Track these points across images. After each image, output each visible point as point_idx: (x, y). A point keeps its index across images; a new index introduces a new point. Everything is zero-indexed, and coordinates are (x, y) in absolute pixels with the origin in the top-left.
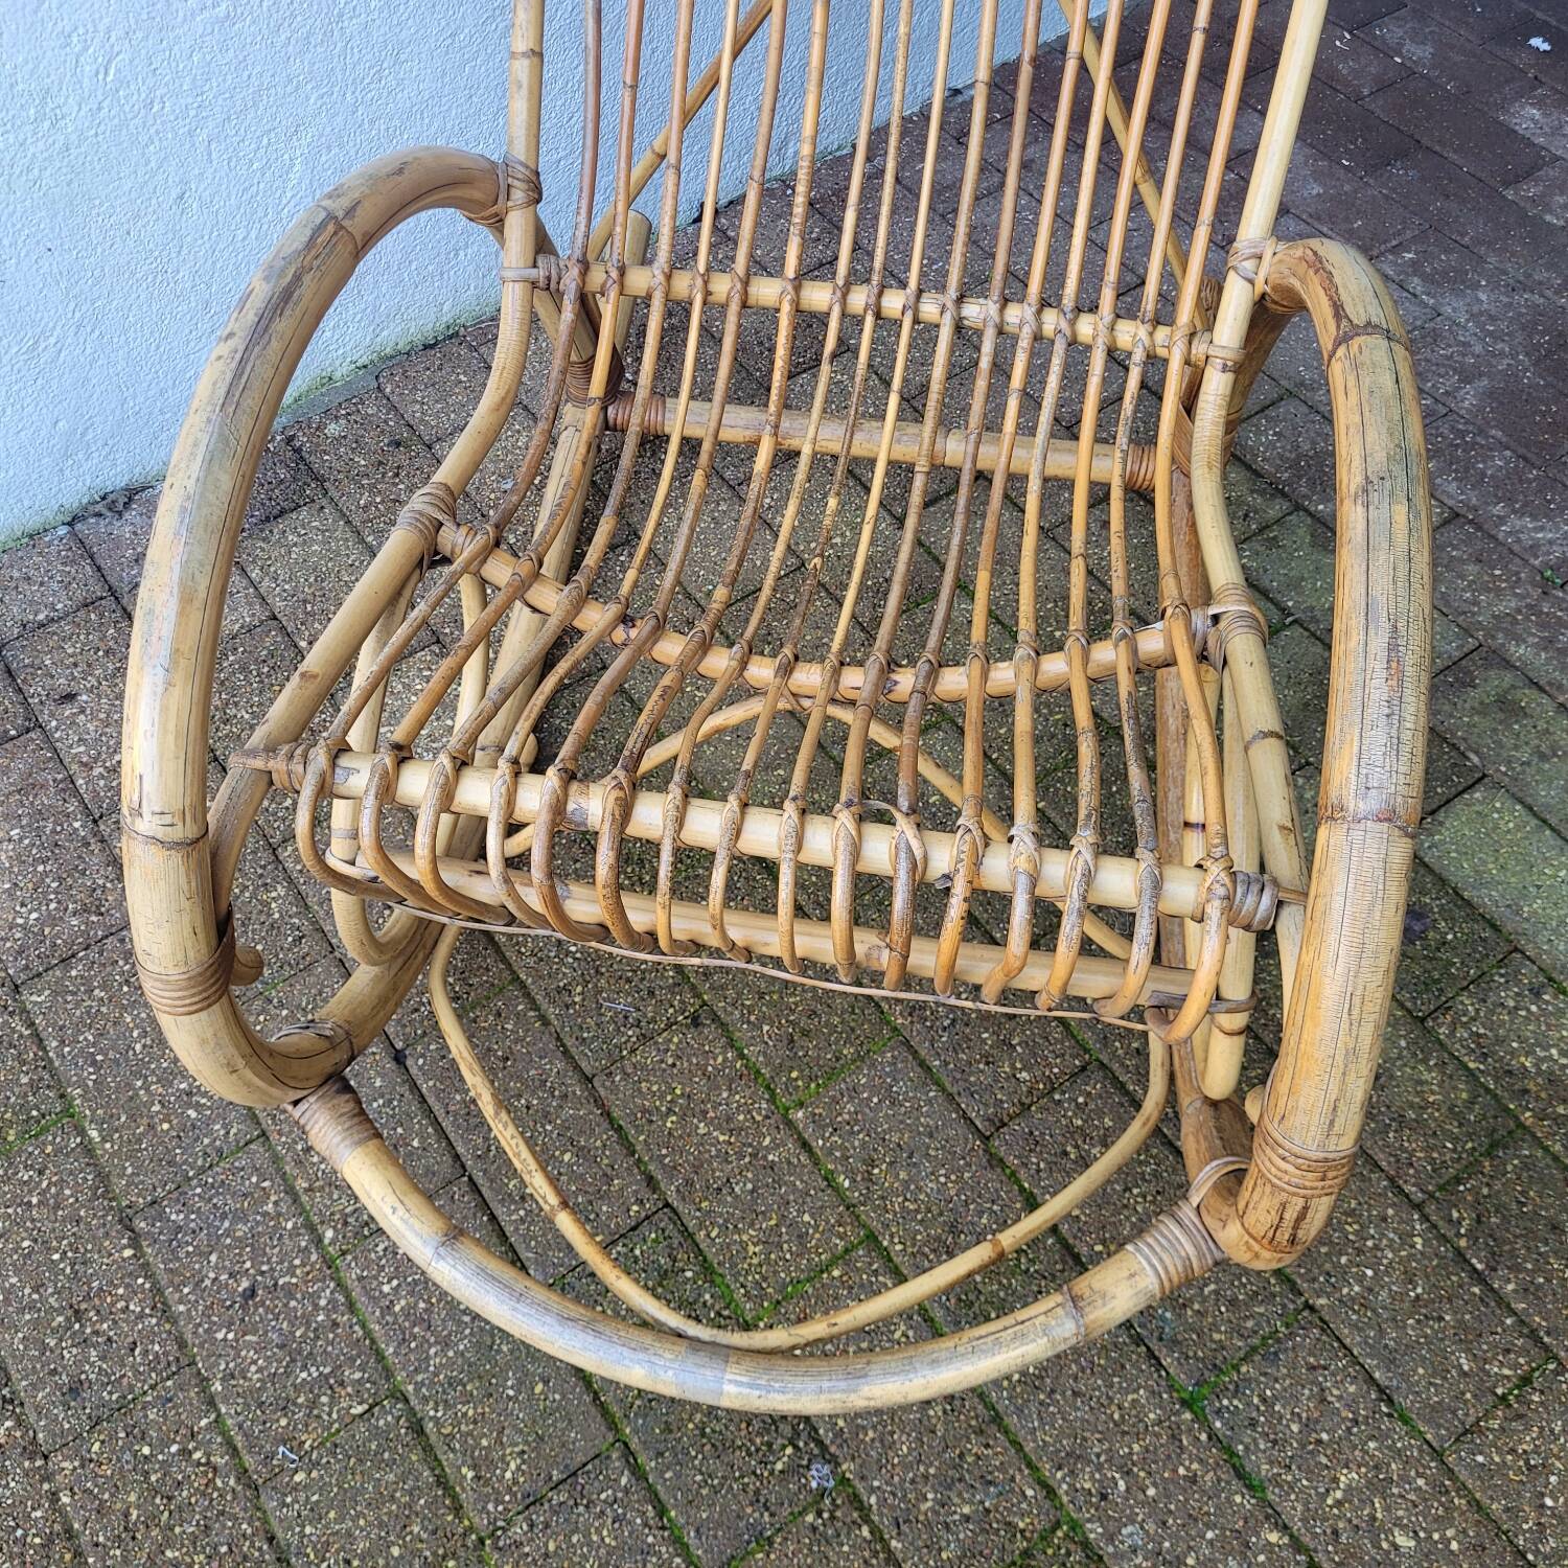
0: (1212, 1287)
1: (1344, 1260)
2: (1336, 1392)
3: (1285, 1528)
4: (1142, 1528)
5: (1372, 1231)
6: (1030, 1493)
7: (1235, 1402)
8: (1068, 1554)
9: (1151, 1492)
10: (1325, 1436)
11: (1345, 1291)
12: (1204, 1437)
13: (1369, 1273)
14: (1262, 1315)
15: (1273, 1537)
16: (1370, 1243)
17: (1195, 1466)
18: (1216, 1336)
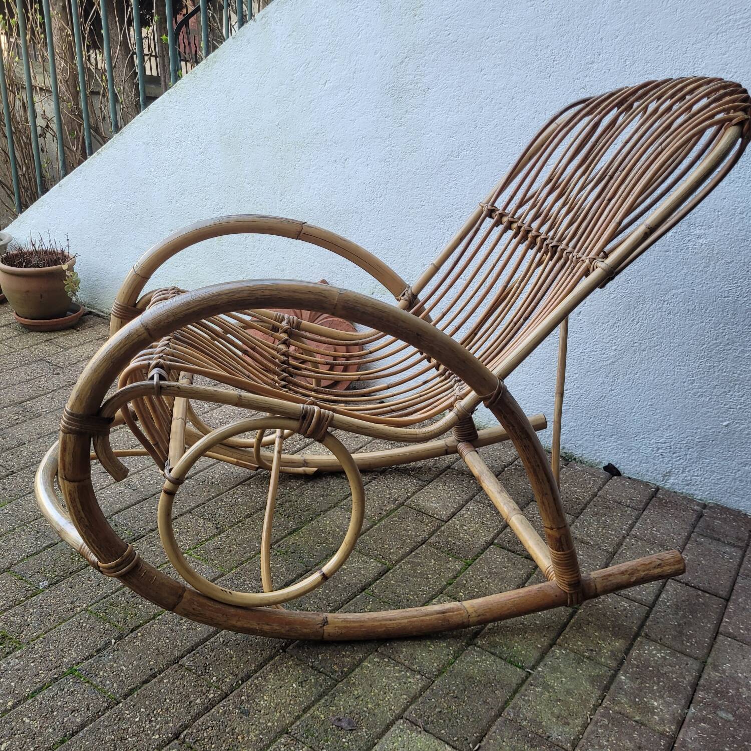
0: (125, 669)
1: (142, 710)
2: (76, 715)
3: (14, 707)
4: (17, 664)
5: (159, 719)
6: (35, 634)
7: (71, 683)
8: (9, 648)
9: (32, 664)
10: (55, 713)
11: (127, 712)
12: (56, 676)
13: (137, 720)
14: (113, 686)
15: (10, 704)
16: (153, 719)
17: (43, 675)
18: (101, 673)
